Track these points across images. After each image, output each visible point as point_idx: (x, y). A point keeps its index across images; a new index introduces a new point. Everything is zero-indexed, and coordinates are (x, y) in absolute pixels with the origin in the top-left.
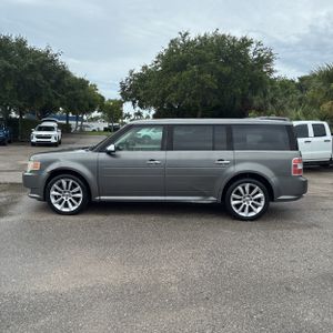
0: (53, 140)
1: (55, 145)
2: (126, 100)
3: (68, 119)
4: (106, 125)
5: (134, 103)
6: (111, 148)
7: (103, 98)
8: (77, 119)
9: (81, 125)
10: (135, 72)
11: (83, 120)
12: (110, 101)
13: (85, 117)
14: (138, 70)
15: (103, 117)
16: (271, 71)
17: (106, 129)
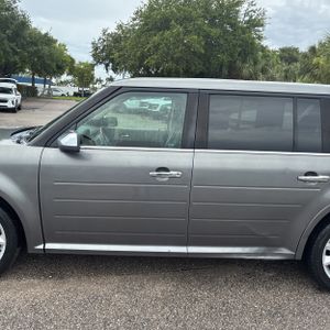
0: (9, 105)
1: (12, 111)
2: (99, 62)
3: (33, 81)
4: (76, 90)
5: (107, 66)
6: (70, 139)
7: (73, 61)
8: (45, 82)
9: (49, 89)
10: (109, 31)
11: (51, 84)
12: (81, 63)
13: (54, 80)
14: (112, 29)
15: (73, 81)
16: (260, 38)
17: (76, 94)
